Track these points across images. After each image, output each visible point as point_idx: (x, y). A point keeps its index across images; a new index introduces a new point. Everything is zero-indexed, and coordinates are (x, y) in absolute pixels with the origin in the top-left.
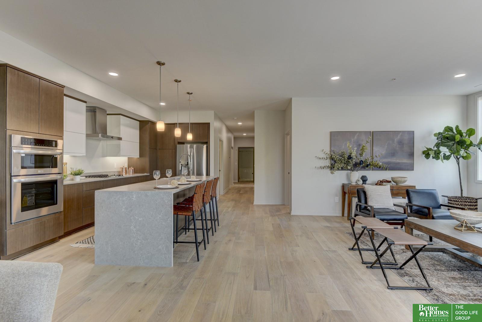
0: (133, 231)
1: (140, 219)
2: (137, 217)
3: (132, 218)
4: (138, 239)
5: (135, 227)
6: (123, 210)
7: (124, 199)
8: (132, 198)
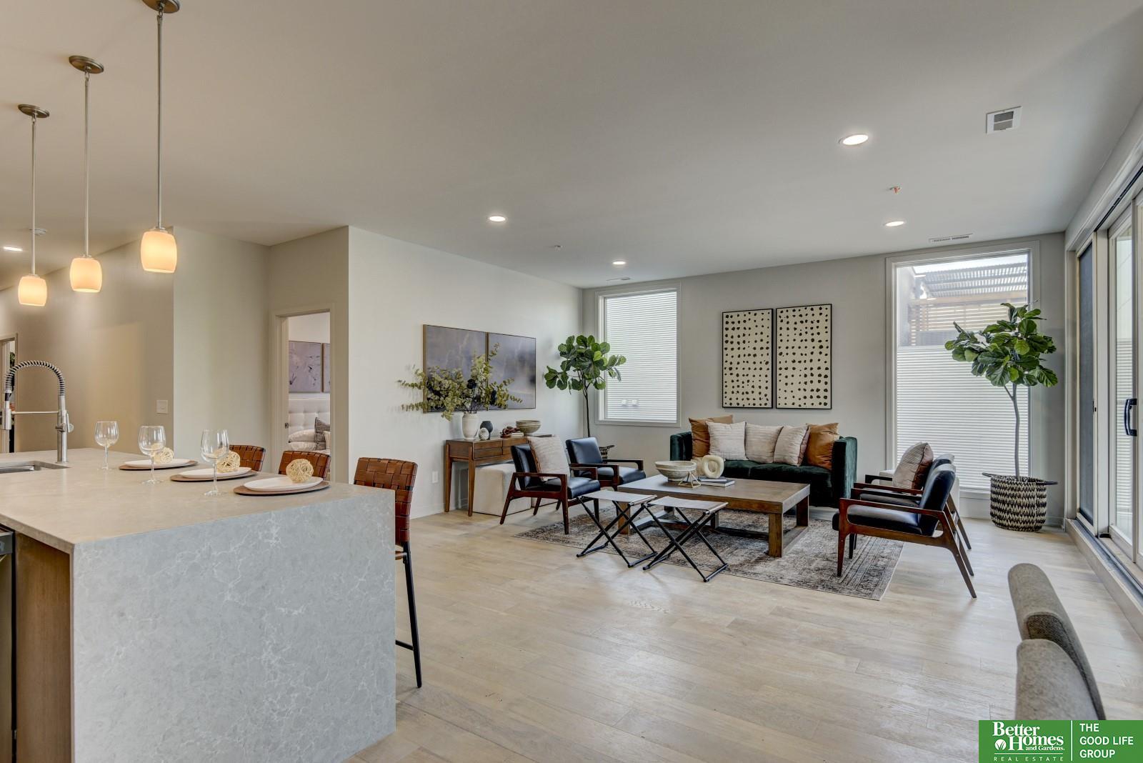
0: (270, 666)
1: (296, 612)
2: (285, 607)
3: (264, 618)
4: (292, 690)
5: (276, 650)
6: (228, 598)
7: (232, 549)
8: (266, 541)
